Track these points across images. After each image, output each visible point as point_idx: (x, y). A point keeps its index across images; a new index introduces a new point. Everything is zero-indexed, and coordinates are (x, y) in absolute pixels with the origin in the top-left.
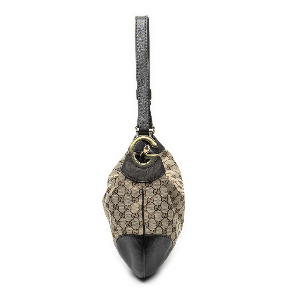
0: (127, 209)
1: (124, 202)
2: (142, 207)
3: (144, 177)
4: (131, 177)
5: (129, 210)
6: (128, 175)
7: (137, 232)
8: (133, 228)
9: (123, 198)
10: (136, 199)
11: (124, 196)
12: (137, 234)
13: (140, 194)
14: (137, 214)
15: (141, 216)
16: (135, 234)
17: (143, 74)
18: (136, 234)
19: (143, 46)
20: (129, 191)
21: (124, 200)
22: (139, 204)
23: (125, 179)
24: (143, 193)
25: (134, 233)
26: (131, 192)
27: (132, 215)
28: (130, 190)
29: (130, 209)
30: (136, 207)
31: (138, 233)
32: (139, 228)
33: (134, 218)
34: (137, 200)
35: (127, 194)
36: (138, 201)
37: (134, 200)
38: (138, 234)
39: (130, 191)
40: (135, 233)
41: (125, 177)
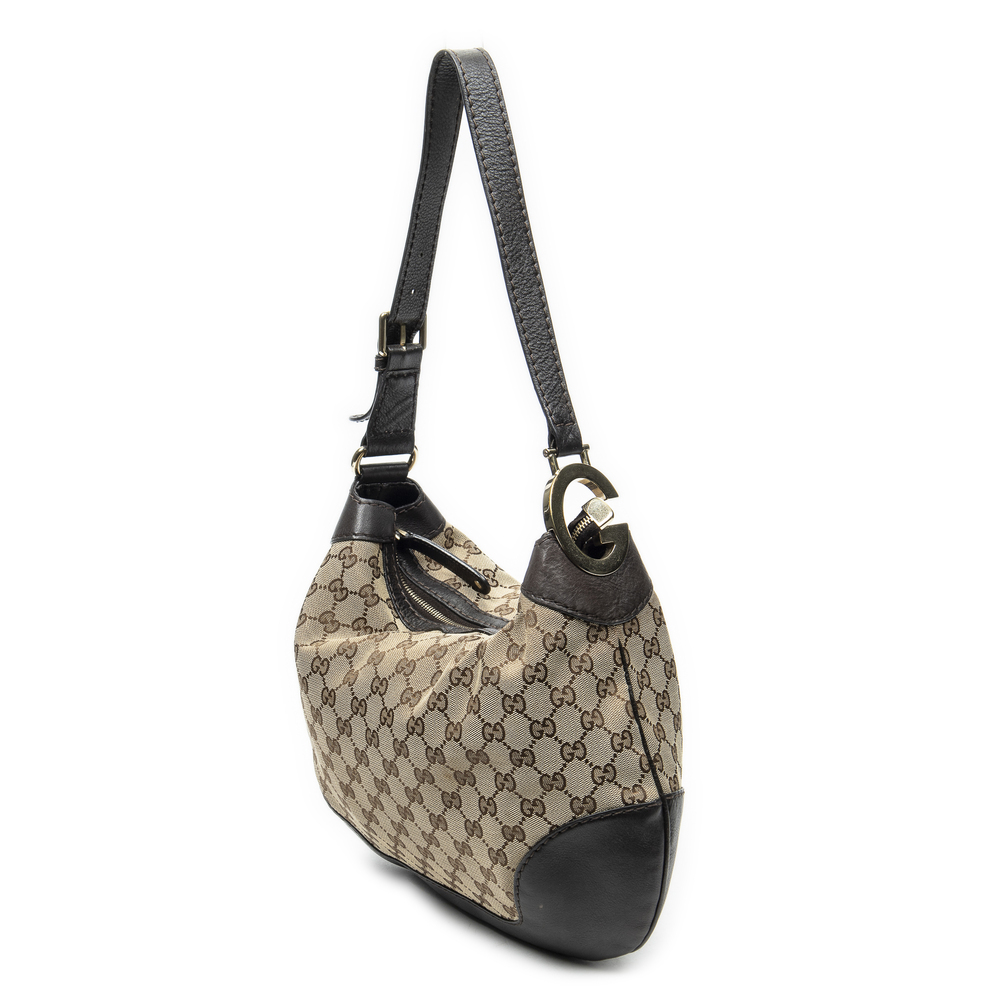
0: (593, 726)
1: (577, 702)
2: (635, 708)
3: (618, 603)
4: (585, 612)
5: (599, 727)
6: (574, 609)
7: (638, 795)
8: (620, 786)
9: (567, 690)
10: (607, 684)
11: (571, 682)
12: (643, 801)
13: (618, 665)
14: (626, 734)
15: (637, 738)
16: (636, 803)
17: (521, 255)
18: (638, 800)
19: (503, 155)
20: (582, 661)
21: (574, 695)
22: (623, 699)
23: (566, 623)
24: (622, 659)
25: (630, 802)
26: (592, 662)
27: (612, 741)
28: (586, 658)
29: (599, 722)
30: (615, 711)
31: (645, 797)
32: (640, 781)
33: (620, 751)
34: (611, 689)
35: (579, 673)
36: (616, 691)
37: (603, 689)
38: (648, 800)
39: (589, 661)
40: (633, 799)
41: (565, 614)
